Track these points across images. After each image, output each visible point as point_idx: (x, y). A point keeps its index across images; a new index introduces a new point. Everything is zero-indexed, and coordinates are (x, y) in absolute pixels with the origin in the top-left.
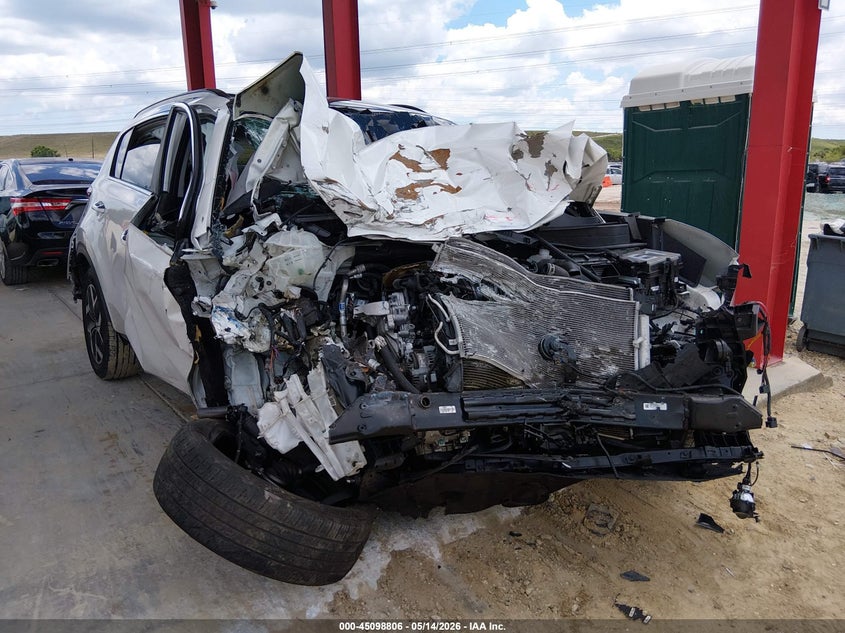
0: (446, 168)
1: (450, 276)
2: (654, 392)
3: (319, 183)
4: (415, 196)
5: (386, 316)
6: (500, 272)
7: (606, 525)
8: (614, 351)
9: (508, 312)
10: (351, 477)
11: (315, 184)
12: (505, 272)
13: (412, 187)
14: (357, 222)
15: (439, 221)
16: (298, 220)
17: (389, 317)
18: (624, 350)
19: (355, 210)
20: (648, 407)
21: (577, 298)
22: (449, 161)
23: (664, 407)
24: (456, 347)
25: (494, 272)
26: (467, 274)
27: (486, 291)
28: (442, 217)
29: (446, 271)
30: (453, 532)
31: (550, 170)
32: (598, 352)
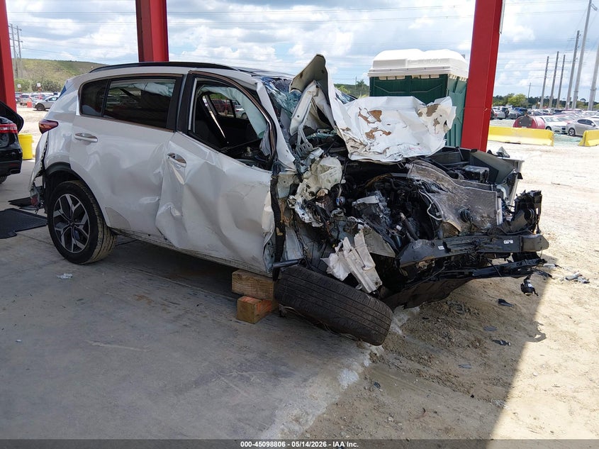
0: (380, 121)
1: (418, 181)
2: (506, 235)
3: (343, 130)
4: (373, 137)
5: (378, 204)
6: (441, 177)
7: (461, 310)
8: (489, 217)
9: (445, 198)
10: (375, 291)
11: (341, 131)
12: (443, 178)
13: (372, 132)
14: (355, 152)
15: (387, 150)
16: (330, 151)
17: (380, 204)
18: (492, 216)
19: (357, 145)
20: (506, 242)
21: (472, 190)
22: (381, 117)
23: (512, 242)
24: (440, 217)
25: (438, 178)
26: (425, 179)
27: (434, 188)
28: (388, 148)
29: (416, 178)
30: (400, 321)
31: (436, 122)
32: (483, 217)
